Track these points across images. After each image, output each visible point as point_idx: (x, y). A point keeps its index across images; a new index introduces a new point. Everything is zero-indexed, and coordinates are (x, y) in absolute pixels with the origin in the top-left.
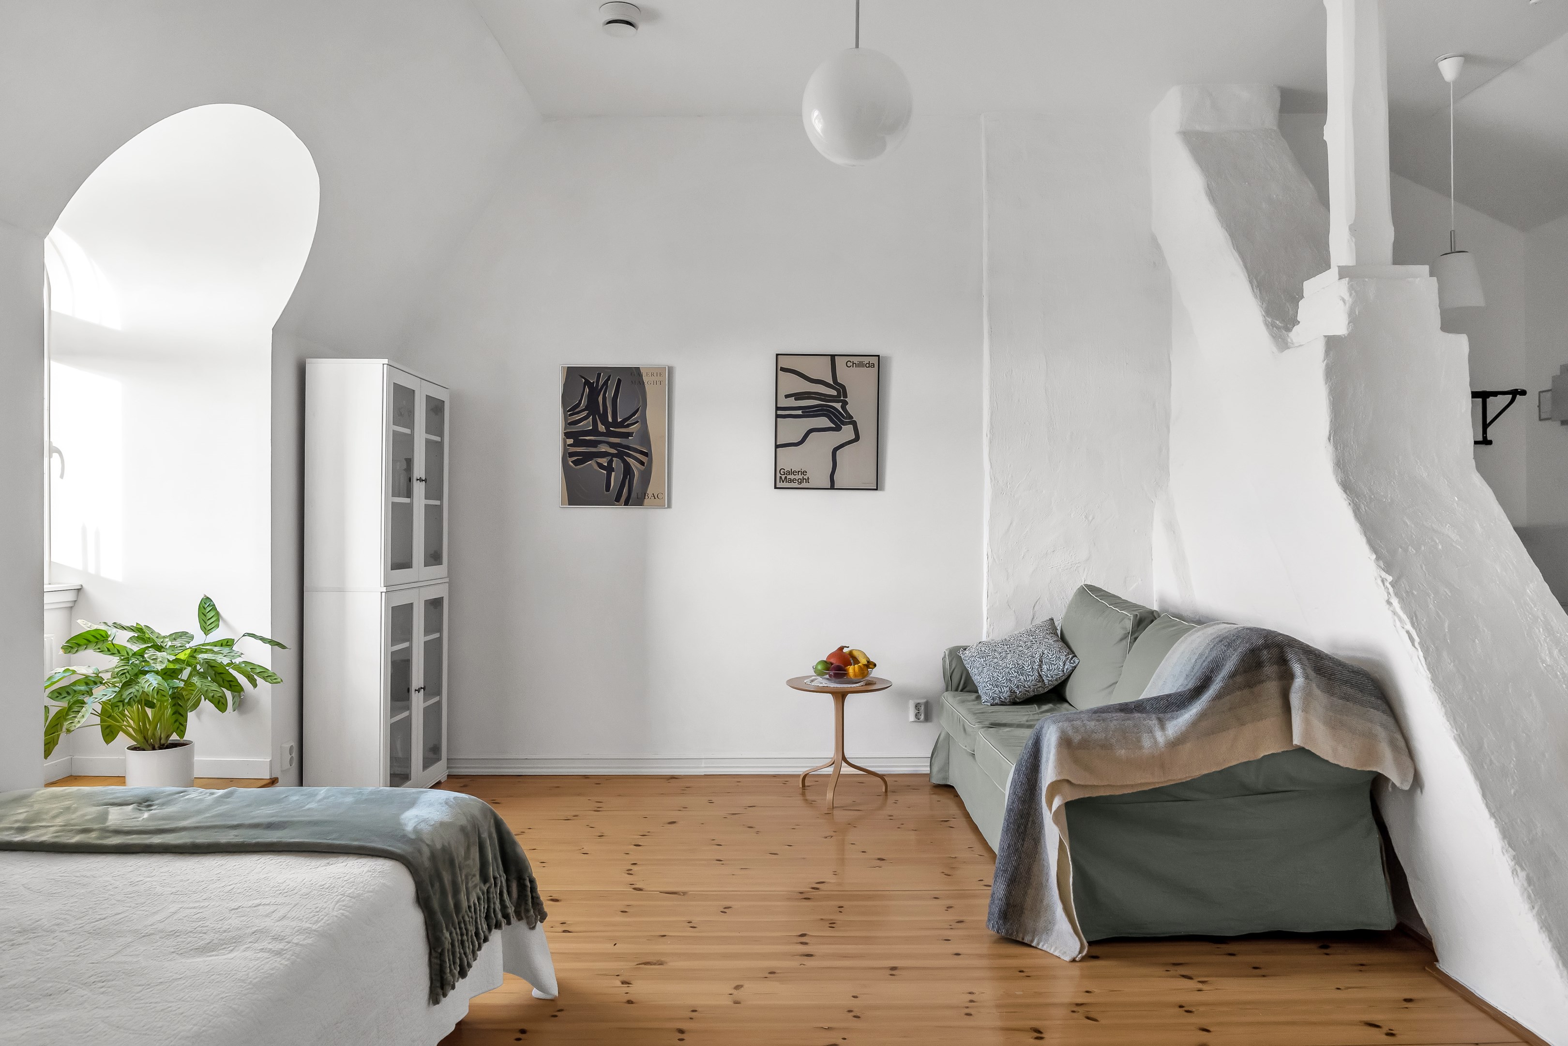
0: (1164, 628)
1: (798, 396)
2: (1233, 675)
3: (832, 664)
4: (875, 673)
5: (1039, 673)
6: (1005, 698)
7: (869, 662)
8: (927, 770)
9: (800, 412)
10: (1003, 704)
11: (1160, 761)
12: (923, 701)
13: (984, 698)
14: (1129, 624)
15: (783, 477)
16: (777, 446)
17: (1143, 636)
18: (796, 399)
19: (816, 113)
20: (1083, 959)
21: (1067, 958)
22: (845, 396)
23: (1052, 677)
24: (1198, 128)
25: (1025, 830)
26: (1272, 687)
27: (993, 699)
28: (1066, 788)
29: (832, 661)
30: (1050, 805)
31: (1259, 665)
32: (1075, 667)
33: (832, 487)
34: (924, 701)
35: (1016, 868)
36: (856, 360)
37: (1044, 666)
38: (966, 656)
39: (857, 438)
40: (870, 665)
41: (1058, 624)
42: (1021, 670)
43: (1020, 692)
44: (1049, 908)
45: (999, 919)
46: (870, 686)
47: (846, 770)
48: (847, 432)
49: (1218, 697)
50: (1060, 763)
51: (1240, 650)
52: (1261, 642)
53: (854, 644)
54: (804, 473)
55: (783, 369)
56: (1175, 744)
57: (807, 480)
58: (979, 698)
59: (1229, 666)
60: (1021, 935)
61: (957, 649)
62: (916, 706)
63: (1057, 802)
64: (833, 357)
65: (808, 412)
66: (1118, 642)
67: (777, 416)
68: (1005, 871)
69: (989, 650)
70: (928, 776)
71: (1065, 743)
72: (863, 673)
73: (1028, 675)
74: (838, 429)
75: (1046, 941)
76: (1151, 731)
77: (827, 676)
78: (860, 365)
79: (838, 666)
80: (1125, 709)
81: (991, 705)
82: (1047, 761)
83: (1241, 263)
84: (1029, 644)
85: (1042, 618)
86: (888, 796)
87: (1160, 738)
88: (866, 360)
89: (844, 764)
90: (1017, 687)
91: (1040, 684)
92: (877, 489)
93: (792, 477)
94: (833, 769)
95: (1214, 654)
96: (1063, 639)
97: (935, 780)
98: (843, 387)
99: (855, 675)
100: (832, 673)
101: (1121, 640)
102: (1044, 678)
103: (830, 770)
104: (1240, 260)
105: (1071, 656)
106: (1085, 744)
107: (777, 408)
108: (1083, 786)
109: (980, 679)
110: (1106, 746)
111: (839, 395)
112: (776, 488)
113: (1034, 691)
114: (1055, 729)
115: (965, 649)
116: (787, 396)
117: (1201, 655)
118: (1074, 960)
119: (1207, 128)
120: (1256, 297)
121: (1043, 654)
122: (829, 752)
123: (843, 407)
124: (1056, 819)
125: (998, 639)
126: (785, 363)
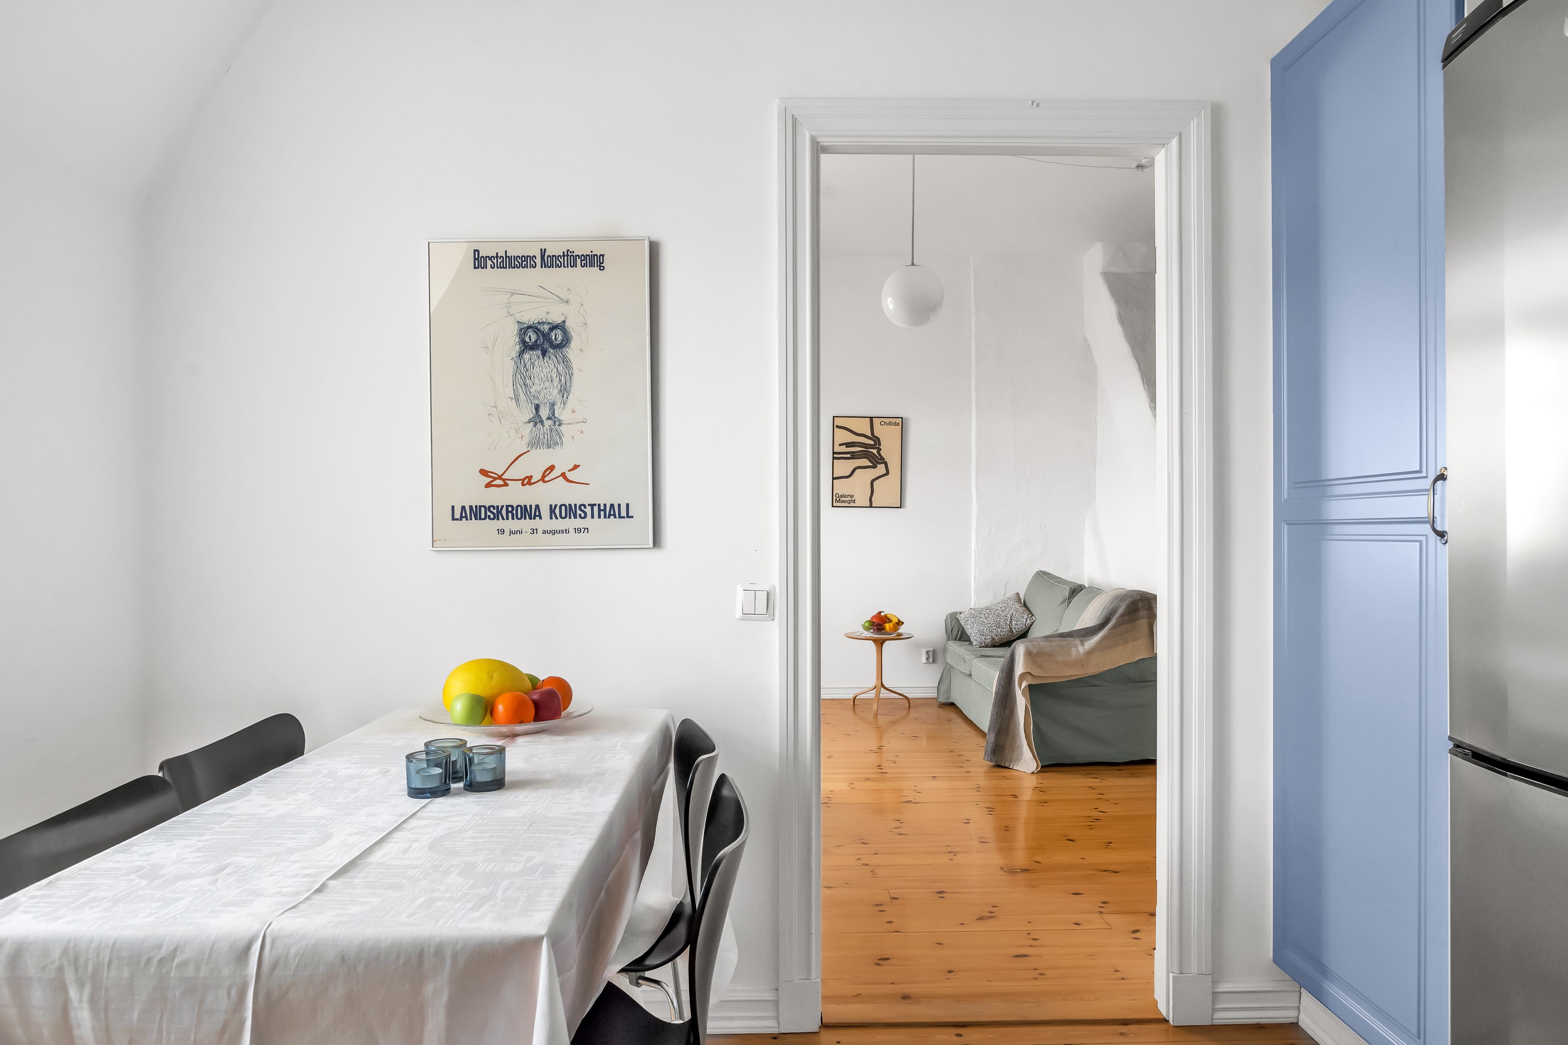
0: (1087, 594)
1: (848, 445)
2: (1122, 616)
3: (874, 623)
4: (902, 630)
5: (1010, 626)
6: (988, 643)
7: (899, 621)
8: (935, 695)
9: (849, 456)
10: (987, 646)
11: (1081, 663)
12: (931, 649)
13: (975, 643)
14: (1067, 594)
15: (838, 499)
16: (834, 479)
17: (1075, 600)
18: (846, 447)
19: (890, 299)
20: (1038, 772)
21: (1030, 772)
22: (880, 445)
23: (1018, 629)
24: (1114, 270)
25: (1006, 704)
26: (1143, 622)
27: (981, 643)
28: (1029, 677)
29: (874, 620)
30: (1020, 686)
31: (1137, 610)
32: (1033, 622)
33: (871, 506)
34: (933, 649)
35: (1001, 725)
36: (887, 420)
37: (1013, 622)
38: (961, 618)
39: (887, 473)
40: (900, 623)
41: (1022, 597)
42: (998, 625)
43: (998, 639)
44: (1020, 747)
45: (991, 754)
46: (899, 637)
47: (884, 694)
48: (881, 469)
49: (1113, 628)
50: (1026, 663)
51: (1126, 602)
52: (1139, 597)
53: (887, 611)
54: (852, 496)
55: (838, 427)
56: (1090, 653)
57: (854, 502)
58: (971, 643)
59: (1120, 611)
60: (1003, 763)
61: (956, 613)
62: (927, 653)
63: (1024, 684)
64: (871, 418)
65: (854, 456)
66: (1060, 605)
67: (834, 458)
68: (995, 727)
69: (977, 614)
70: (936, 699)
71: (1029, 653)
72: (895, 628)
73: (1003, 628)
74: (874, 467)
75: (1018, 765)
76: (1076, 646)
77: (872, 631)
78: (890, 424)
79: (879, 624)
80: (1062, 636)
81: (980, 647)
82: (1018, 664)
83: (1137, 367)
84: (1004, 609)
85: (1011, 593)
86: (911, 709)
87: (1081, 650)
88: (893, 420)
89: (882, 689)
90: (996, 636)
91: (1010, 634)
92: (900, 507)
93: (844, 499)
94: (875, 692)
95: (1112, 606)
96: (1025, 605)
97: (942, 700)
98: (878, 439)
99: (890, 629)
100: (875, 628)
101: (1062, 603)
102: (1014, 630)
103: (872, 695)
104: (1136, 364)
105: (1030, 616)
106: (1039, 654)
107: (834, 453)
108: (1038, 676)
109: (972, 631)
110: (1051, 655)
111: (875, 444)
112: (833, 506)
113: (1007, 638)
114: (1023, 646)
115: (961, 613)
116: (840, 445)
117: (1106, 606)
118: (1033, 773)
119: (1120, 271)
120: (1145, 390)
121: (1013, 614)
122: (872, 681)
123: (878, 452)
124: (1023, 694)
125: (983, 606)
126: (838, 422)
